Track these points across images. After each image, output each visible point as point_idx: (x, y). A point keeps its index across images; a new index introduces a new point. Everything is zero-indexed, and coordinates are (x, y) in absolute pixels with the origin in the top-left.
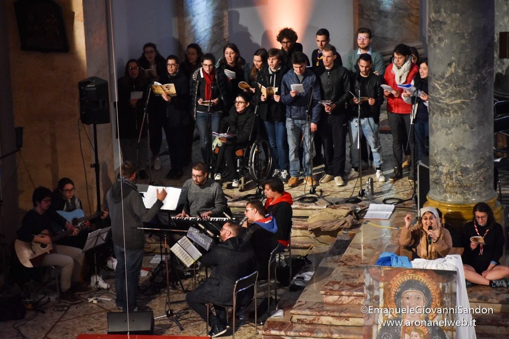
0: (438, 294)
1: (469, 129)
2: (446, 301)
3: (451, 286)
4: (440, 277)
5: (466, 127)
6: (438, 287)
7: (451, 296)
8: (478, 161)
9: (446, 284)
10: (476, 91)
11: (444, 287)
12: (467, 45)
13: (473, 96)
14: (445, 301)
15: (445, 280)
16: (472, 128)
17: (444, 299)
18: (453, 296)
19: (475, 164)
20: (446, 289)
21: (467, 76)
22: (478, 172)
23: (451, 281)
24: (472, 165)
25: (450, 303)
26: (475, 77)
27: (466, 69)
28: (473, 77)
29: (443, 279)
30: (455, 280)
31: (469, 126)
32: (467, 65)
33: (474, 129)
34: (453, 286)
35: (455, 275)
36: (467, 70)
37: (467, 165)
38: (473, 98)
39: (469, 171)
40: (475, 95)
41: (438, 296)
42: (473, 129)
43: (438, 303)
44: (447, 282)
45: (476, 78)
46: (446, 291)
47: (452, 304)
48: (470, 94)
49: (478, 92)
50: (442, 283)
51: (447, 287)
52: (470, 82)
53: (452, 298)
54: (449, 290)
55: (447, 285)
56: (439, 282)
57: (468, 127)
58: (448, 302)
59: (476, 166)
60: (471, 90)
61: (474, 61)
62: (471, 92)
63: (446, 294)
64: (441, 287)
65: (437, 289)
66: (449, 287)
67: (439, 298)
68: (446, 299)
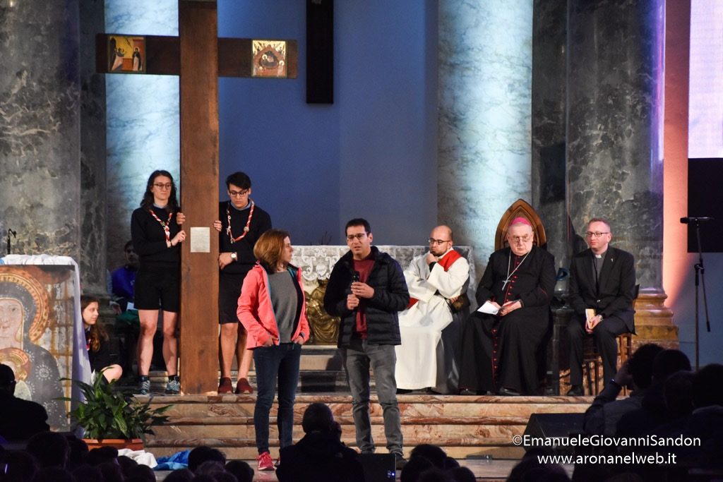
0: (46, 301)
1: (50, 177)
2: (58, 310)
3: (66, 287)
4: (49, 275)
5: (44, 173)
6: (46, 290)
7: (66, 302)
8: (62, 229)
9: (58, 285)
10: (58, 119)
11: (54, 291)
12: (45, 44)
13: (55, 125)
14: (56, 312)
15: (57, 280)
16: (53, 175)
17: (55, 308)
18: (68, 303)
19: (57, 232)
20: (58, 293)
21: (46, 93)
22: (62, 246)
23: (65, 280)
24: (54, 233)
25: (65, 313)
26: (57, 97)
27: (45, 81)
28: (54, 97)
29: (54, 278)
30: (71, 279)
31: (49, 171)
32: (45, 76)
33: (56, 178)
34: (68, 288)
35: (72, 271)
36: (45, 84)
37: (46, 233)
38: (54, 128)
39: (48, 242)
40: (58, 124)
41: (45, 304)
42: (55, 176)
43: (45, 314)
44: (60, 282)
45: (59, 99)
46: (58, 297)
47: (66, 315)
48: (50, 122)
49: (61, 120)
50: (52, 284)
51: (59, 289)
52: (49, 102)
53: (66, 306)
54: (63, 294)
55: (60, 286)
56: (47, 283)
57: (47, 172)
58: (61, 312)
59: (59, 236)
60: (52, 115)
61: (55, 71)
62: (51, 118)
63: (58, 300)
64: (49, 290)
65: (44, 294)
66: (63, 289)
67: (46, 308)
68: (58, 307)
